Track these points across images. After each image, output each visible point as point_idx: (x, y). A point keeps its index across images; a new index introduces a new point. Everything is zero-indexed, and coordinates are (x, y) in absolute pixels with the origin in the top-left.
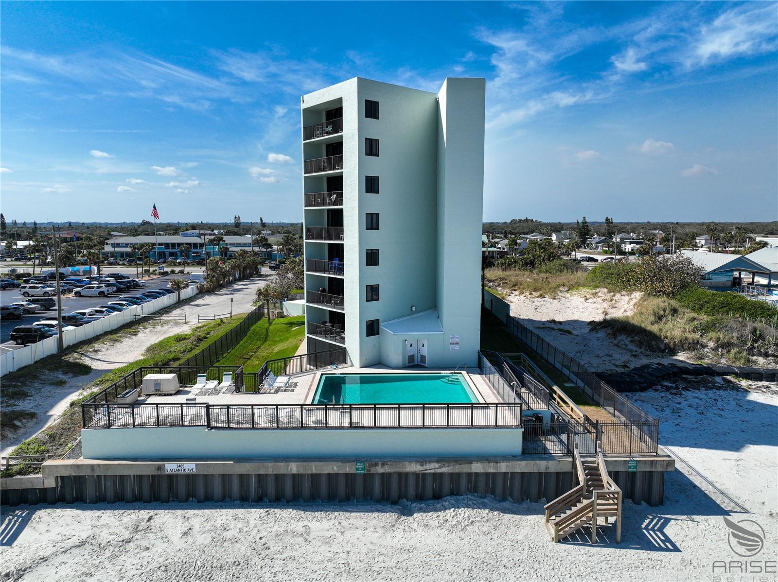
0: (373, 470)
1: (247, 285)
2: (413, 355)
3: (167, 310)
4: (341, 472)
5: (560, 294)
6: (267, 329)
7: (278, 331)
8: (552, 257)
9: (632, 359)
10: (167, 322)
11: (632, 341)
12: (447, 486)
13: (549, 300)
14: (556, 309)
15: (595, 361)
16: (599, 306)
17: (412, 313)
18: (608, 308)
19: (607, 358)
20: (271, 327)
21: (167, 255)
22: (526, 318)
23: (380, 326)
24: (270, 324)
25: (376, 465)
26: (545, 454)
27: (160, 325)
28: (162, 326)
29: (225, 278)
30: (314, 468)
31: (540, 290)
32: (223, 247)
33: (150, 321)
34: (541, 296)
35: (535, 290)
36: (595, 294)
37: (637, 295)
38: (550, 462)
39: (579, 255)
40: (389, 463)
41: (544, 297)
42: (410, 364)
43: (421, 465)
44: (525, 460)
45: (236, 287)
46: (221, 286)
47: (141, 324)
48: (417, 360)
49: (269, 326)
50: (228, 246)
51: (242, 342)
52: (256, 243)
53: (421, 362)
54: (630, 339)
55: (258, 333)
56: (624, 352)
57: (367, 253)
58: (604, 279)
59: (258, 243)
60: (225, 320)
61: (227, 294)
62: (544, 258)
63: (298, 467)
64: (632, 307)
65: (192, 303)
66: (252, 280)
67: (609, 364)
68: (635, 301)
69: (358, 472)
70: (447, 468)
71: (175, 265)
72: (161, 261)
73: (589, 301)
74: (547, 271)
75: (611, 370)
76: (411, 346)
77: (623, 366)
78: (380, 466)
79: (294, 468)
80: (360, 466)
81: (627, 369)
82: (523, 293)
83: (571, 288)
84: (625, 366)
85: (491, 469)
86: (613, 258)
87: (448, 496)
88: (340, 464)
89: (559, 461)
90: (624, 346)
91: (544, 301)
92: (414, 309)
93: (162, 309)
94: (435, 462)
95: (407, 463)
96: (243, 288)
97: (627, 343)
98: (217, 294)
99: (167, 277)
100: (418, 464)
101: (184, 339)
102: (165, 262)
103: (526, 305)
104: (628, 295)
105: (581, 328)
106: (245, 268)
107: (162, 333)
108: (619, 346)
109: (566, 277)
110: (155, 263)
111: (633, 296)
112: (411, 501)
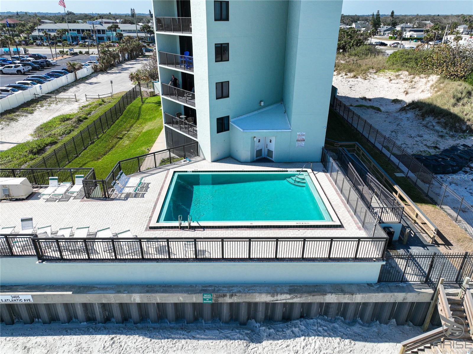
0: (221, 300)
1: (133, 64)
2: (261, 150)
3: (64, 88)
4: (187, 302)
5: (370, 76)
6: (140, 108)
7: (149, 109)
8: (359, 43)
9: (439, 139)
10: (61, 100)
11: (438, 123)
12: (296, 312)
13: (361, 80)
14: (366, 88)
15: (410, 142)
16: (400, 86)
17: (261, 107)
18: (409, 89)
19: (418, 139)
20: (144, 106)
21: (79, 38)
22: (343, 95)
23: (230, 123)
24: (143, 102)
25: (225, 296)
26: (402, 282)
27: (55, 103)
28: (56, 104)
29: (115, 59)
30: (159, 298)
31: (353, 71)
32: (118, 33)
33: (48, 99)
34: (355, 77)
35: (350, 71)
36: (397, 76)
37: (434, 78)
38: (409, 294)
39: (373, 40)
40: (238, 294)
41: (357, 78)
42: (258, 158)
43: (272, 296)
44: (382, 291)
45: (124, 66)
46: (112, 66)
47: (40, 102)
48: (264, 154)
49: (142, 105)
50: (122, 32)
51: (117, 121)
52: (143, 30)
53: (268, 155)
54: (436, 120)
55: (132, 112)
56: (432, 132)
57: (216, 48)
58: (404, 62)
59: (144, 30)
60: (105, 100)
61: (117, 73)
62: (353, 44)
63: (141, 298)
64: (429, 88)
65: (87, 82)
66: (138, 60)
67: (422, 145)
68: (431, 83)
69: (205, 302)
70: (299, 299)
71: (85, 47)
72: (75, 43)
73: (393, 81)
74: (355, 55)
75: (424, 151)
76: (259, 142)
77: (433, 147)
78: (228, 297)
79: (137, 298)
80: (207, 296)
81: (437, 150)
82: (340, 74)
83: (378, 70)
84: (436, 147)
85: (345, 299)
86: (398, 43)
87: (297, 319)
88: (186, 295)
89: (419, 293)
90: (431, 127)
91: (357, 81)
92: (262, 104)
93: (61, 87)
94: (287, 293)
95: (257, 295)
96: (129, 68)
97: (434, 124)
98: (108, 73)
99: (76, 57)
100: (269, 295)
101: (68, 119)
102: (77, 44)
103: (343, 84)
104: (425, 77)
105: (386, 105)
106: (132, 51)
107: (55, 111)
108: (427, 127)
109: (371, 60)
110: (71, 45)
111: (430, 79)
112: (260, 323)
